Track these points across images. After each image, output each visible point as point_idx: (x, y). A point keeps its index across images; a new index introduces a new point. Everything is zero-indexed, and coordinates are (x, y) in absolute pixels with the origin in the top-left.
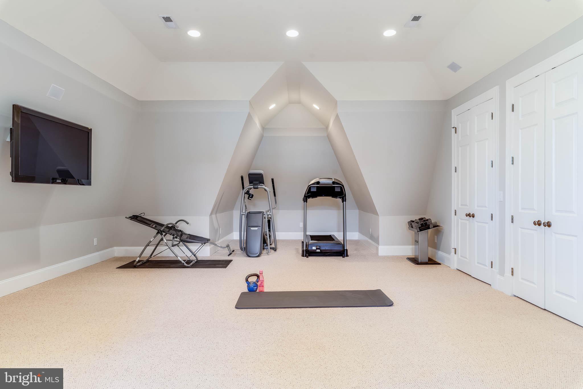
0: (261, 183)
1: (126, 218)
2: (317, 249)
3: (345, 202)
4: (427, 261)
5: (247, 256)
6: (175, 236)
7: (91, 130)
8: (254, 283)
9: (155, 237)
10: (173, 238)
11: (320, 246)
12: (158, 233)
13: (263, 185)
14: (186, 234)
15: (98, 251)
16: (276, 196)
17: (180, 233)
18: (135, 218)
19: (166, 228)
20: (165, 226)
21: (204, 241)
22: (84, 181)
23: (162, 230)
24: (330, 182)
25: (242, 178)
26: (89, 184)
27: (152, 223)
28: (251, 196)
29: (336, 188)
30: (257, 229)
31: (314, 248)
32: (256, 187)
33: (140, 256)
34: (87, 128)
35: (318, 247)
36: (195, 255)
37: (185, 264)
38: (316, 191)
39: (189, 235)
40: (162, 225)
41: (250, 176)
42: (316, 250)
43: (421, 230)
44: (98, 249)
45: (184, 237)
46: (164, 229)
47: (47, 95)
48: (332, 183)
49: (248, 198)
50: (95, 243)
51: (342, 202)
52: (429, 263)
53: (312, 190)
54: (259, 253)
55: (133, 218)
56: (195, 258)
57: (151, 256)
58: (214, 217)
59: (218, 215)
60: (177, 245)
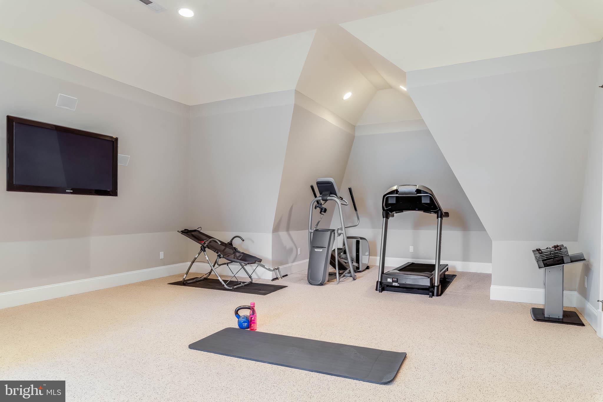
0: (332, 194)
1: (178, 231)
2: (393, 281)
3: (439, 219)
4: (561, 317)
5: (308, 284)
7: (117, 139)
8: (246, 317)
9: (199, 254)
11: (397, 279)
12: (201, 249)
13: (335, 196)
14: (239, 252)
15: (164, 265)
16: (357, 211)
23: (205, 246)
24: (413, 189)
25: (312, 187)
26: (116, 195)
27: (207, 238)
28: (323, 211)
29: (423, 198)
30: (321, 250)
31: (390, 280)
32: (325, 198)
33: (187, 274)
34: (112, 137)
35: (395, 279)
36: (250, 277)
37: (225, 286)
38: (395, 202)
39: (243, 253)
41: (318, 185)
42: (392, 283)
43: (546, 265)
44: (164, 263)
48: (416, 191)
49: (320, 213)
51: (437, 219)
52: (564, 321)
53: (391, 201)
54: (321, 281)
55: (184, 232)
56: (248, 280)
57: (210, 273)
58: (283, 234)
59: (292, 233)
60: (226, 265)
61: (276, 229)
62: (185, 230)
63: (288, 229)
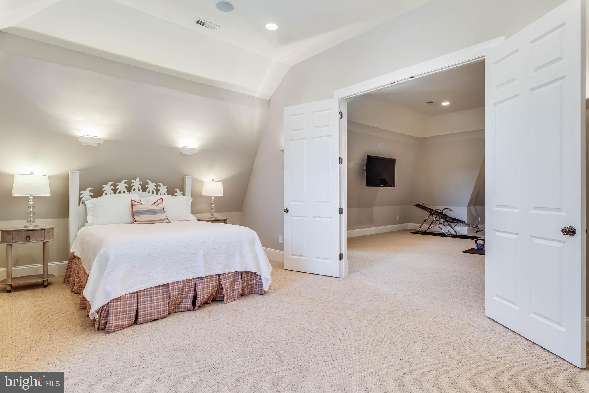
1: (413, 205)
6: (441, 217)
8: (481, 244)
9: (429, 217)
10: (440, 218)
12: (430, 214)
14: (449, 217)
15: (399, 224)
17: (446, 216)
18: (418, 206)
19: (435, 212)
20: (434, 211)
21: (460, 222)
22: (392, 185)
23: (433, 213)
26: (394, 187)
27: (428, 209)
33: (420, 228)
34: (394, 159)
36: (455, 231)
37: (447, 235)
39: (451, 218)
40: (433, 210)
44: (399, 222)
45: (448, 219)
46: (434, 212)
47: (378, 148)
50: (398, 219)
55: (417, 206)
56: (455, 233)
57: (427, 230)
58: (472, 208)
59: (477, 207)
60: (442, 224)
61: (469, 205)
62: (417, 204)
63: (474, 205)
